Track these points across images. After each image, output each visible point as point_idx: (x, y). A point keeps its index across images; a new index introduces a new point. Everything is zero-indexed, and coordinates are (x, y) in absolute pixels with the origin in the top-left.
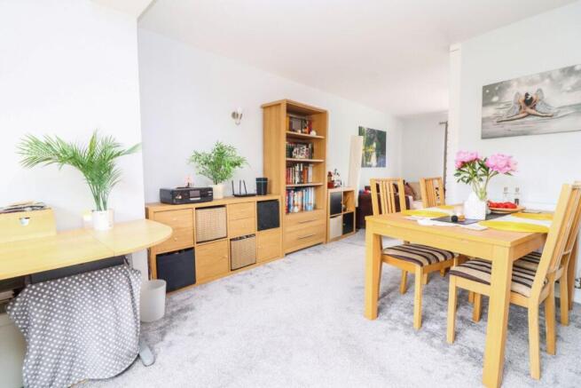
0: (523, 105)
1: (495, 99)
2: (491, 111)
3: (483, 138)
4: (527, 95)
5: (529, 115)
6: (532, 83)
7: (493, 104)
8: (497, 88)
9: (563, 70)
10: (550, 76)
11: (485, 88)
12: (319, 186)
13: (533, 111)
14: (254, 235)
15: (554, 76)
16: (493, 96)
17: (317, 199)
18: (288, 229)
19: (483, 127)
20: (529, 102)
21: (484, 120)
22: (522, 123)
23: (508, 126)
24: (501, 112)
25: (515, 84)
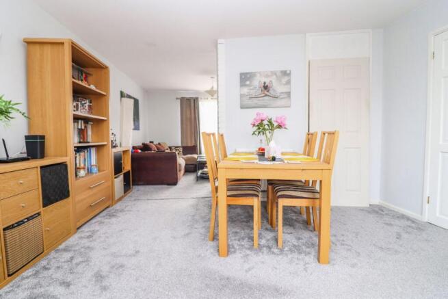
0: (263, 89)
1: (248, 83)
2: (245, 90)
3: (241, 108)
4: (265, 83)
5: (266, 95)
6: (267, 76)
7: (246, 85)
8: (248, 76)
9: (282, 72)
10: (276, 74)
11: (242, 74)
12: (103, 146)
13: (268, 93)
14: (39, 214)
15: (278, 74)
16: (247, 80)
17: (98, 160)
18: (79, 198)
19: (241, 100)
20: (266, 87)
21: (242, 96)
22: (263, 100)
23: (255, 101)
24: (252, 92)
25: (258, 75)
